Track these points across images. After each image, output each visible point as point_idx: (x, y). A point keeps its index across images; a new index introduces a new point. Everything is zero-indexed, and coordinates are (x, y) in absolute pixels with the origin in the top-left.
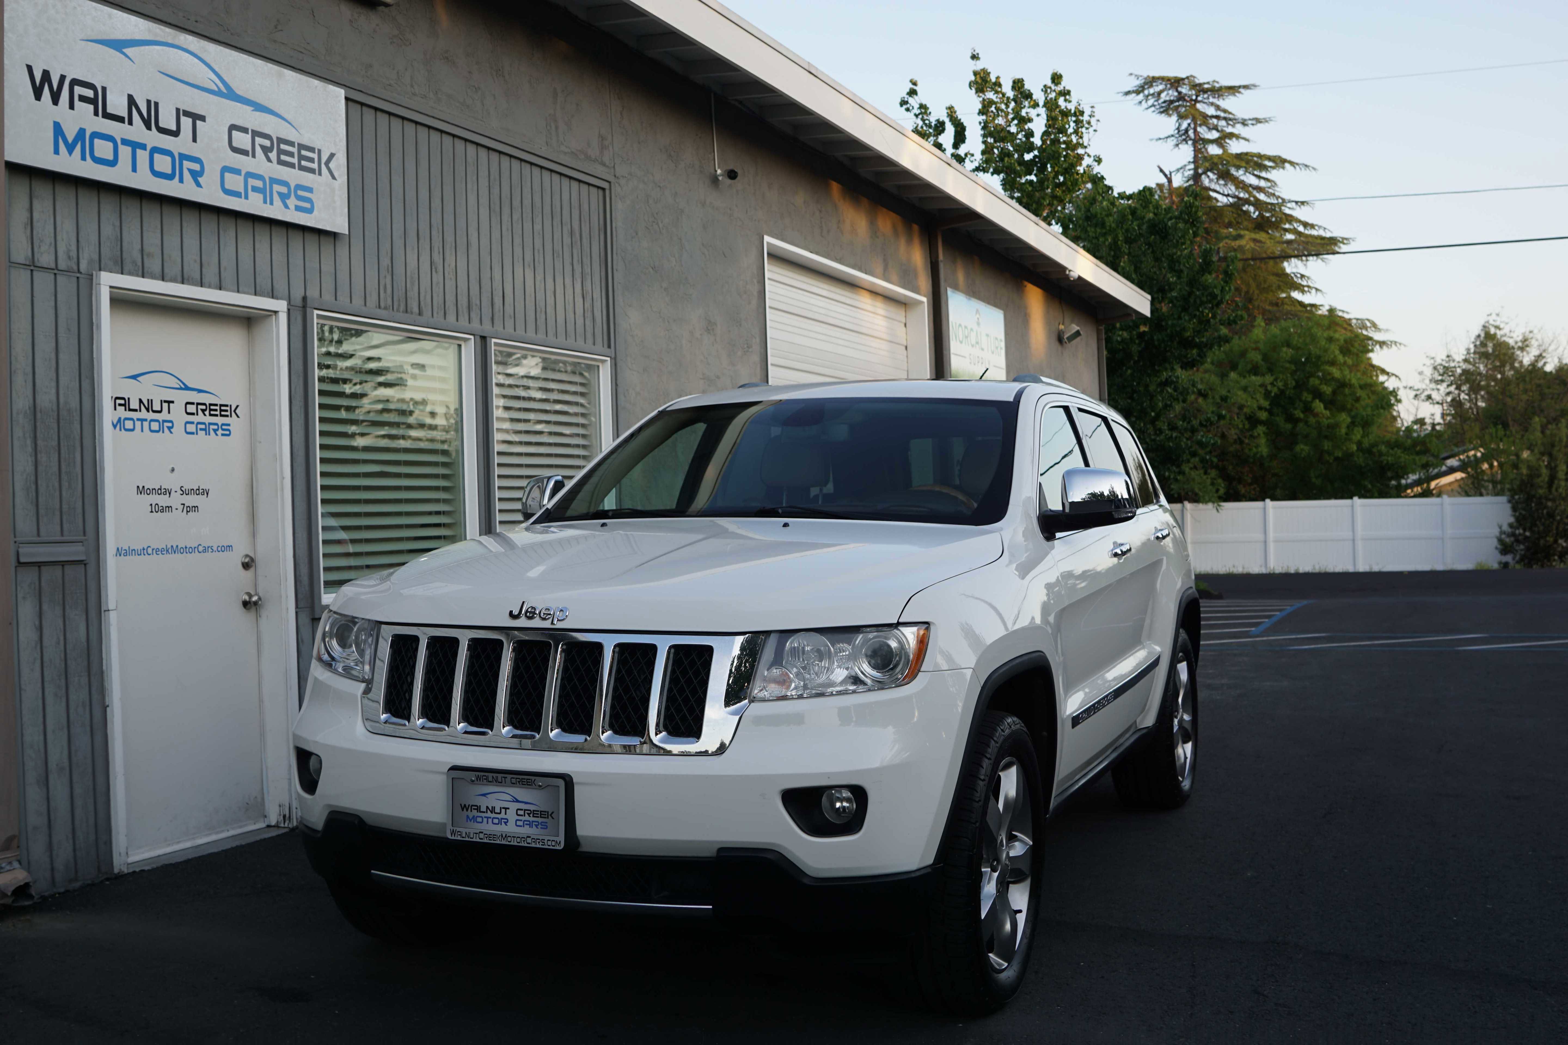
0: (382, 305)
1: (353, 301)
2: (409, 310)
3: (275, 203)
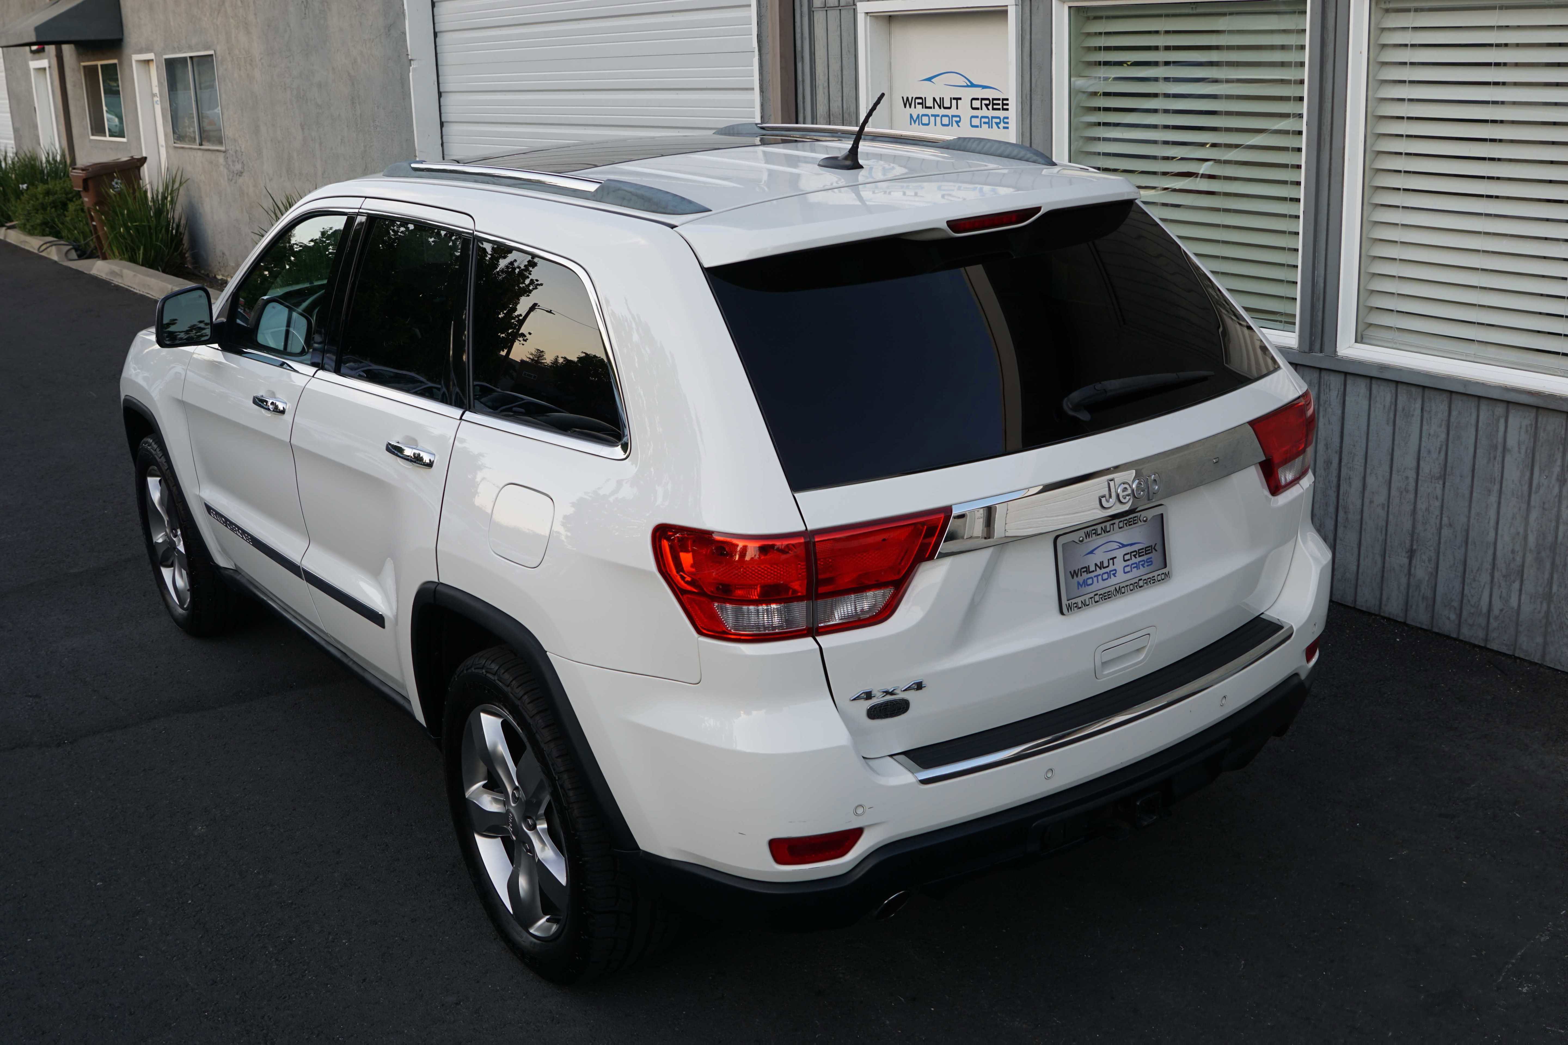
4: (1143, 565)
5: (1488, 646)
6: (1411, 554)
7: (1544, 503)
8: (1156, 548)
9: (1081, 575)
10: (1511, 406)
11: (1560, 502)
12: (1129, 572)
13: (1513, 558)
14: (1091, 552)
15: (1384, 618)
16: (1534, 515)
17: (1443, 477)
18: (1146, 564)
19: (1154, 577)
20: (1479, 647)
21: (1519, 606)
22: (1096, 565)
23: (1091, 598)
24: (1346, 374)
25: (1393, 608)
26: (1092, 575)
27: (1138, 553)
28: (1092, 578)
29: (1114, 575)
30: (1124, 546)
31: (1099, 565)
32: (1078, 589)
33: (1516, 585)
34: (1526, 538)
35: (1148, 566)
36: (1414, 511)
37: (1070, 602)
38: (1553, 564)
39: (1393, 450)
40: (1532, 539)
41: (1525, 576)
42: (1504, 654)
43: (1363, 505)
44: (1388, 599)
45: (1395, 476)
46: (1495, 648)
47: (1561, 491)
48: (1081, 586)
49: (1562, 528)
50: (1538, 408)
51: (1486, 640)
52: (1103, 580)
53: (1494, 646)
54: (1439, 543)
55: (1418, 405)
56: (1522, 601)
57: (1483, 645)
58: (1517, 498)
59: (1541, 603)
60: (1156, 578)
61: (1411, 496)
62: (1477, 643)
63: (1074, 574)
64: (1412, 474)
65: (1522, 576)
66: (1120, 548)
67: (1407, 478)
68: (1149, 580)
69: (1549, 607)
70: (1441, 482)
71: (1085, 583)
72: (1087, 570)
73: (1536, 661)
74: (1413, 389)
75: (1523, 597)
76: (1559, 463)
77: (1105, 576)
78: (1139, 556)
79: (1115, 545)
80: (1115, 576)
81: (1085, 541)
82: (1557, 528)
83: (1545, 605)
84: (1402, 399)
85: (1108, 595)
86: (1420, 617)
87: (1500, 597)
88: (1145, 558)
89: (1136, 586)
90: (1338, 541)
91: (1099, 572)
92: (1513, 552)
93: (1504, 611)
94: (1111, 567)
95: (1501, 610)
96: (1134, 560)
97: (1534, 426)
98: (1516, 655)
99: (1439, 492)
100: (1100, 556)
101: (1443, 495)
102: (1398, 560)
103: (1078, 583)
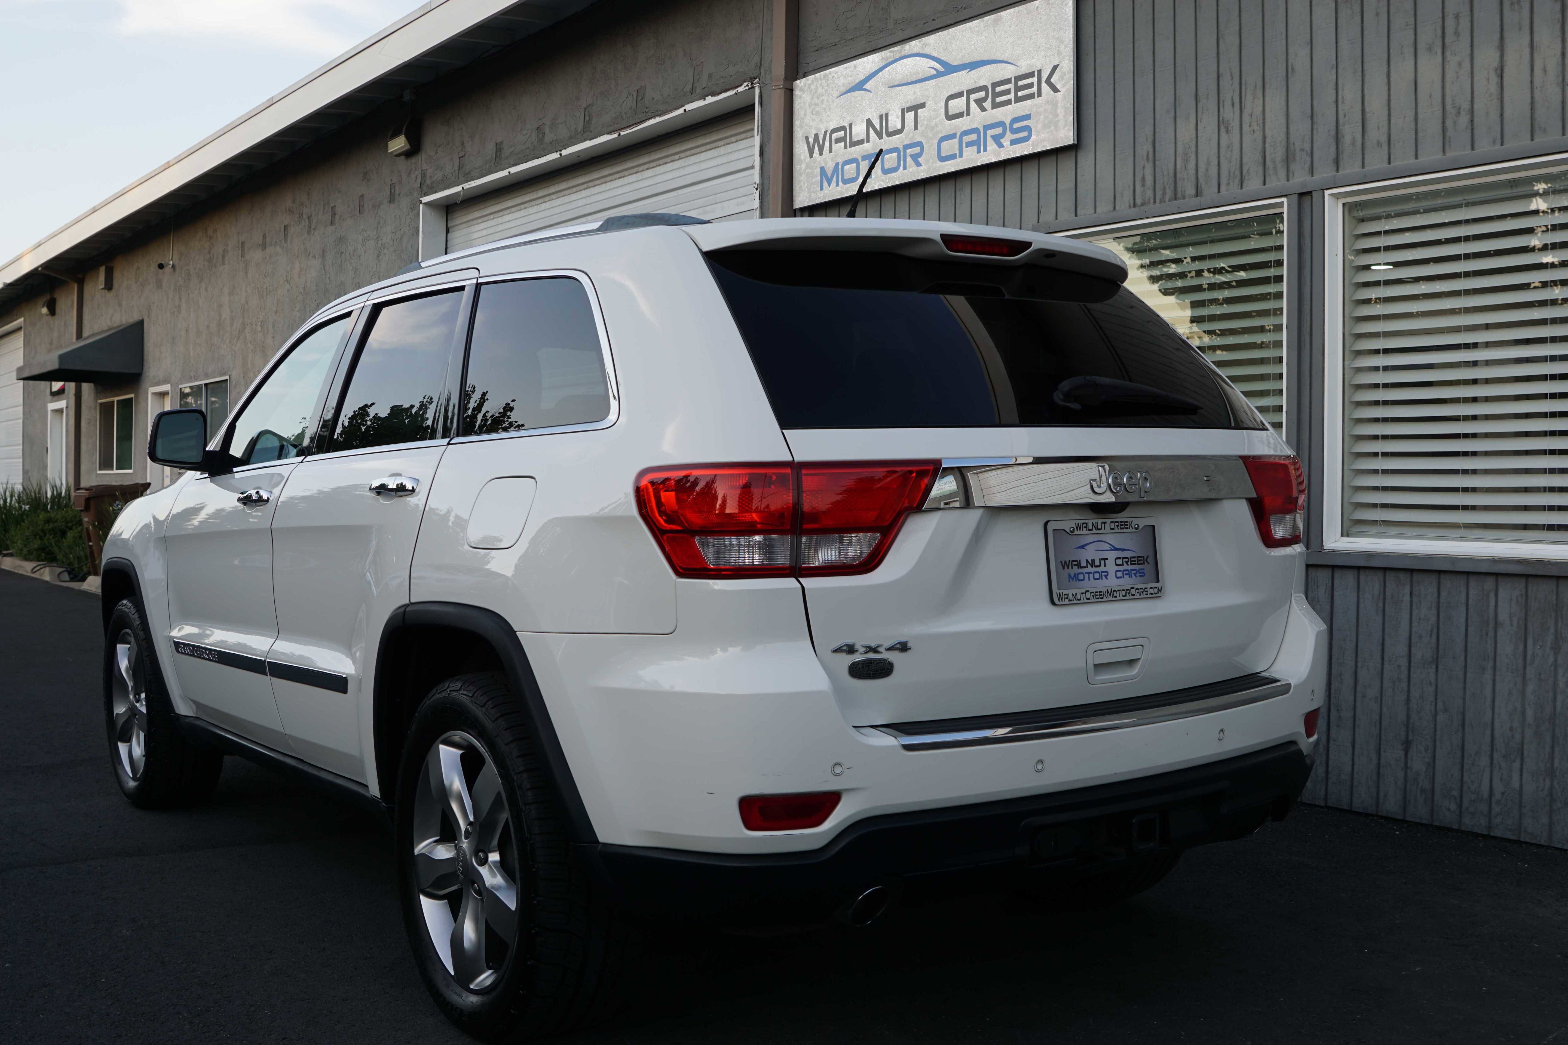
0: (1139, 201)
1: (1098, 210)
2: (1179, 195)
3: (989, 148)
4: (1135, 574)
5: (1492, 834)
6: (1407, 745)
7: (1540, 674)
8: (1148, 560)
9: (1072, 568)
10: (1500, 579)
11: (1556, 670)
12: (1121, 577)
13: (1512, 736)
14: (1082, 547)
15: (1382, 817)
16: (1530, 688)
17: (1436, 661)
18: (1138, 575)
19: (1147, 588)
20: (1484, 836)
21: (1521, 785)
22: (1087, 561)
23: (1083, 593)
24: (1333, 567)
25: (1391, 805)
26: (1084, 570)
27: (1130, 560)
28: (1083, 573)
29: (1106, 576)
30: (1116, 549)
31: (1090, 562)
32: (1069, 581)
33: (1517, 765)
34: (1523, 713)
35: (1140, 576)
36: (1408, 700)
37: (1061, 592)
38: (1553, 736)
39: (1383, 640)
40: (1530, 713)
41: (1526, 753)
42: (1509, 840)
43: (1355, 701)
44: (1385, 796)
45: (1386, 666)
46: (1499, 835)
47: (1556, 660)
48: (1073, 579)
49: (1560, 698)
50: (1527, 576)
51: (1489, 827)
52: (1095, 579)
53: (1497, 833)
54: (1435, 731)
55: (1407, 590)
56: (1524, 781)
57: (1486, 833)
58: (1512, 672)
59: (1544, 780)
60: (1148, 590)
61: (1404, 685)
62: (1479, 832)
63: (1065, 565)
64: (1404, 662)
65: (1522, 754)
66: (1111, 550)
67: (1399, 666)
68: (1142, 590)
69: (1552, 785)
70: (1434, 667)
71: (1076, 577)
72: (1078, 564)
73: (1543, 843)
74: (1401, 575)
75: (1525, 775)
76: (1552, 630)
77: (1097, 576)
78: (1131, 564)
79: (1107, 547)
80: (1107, 579)
81: (1076, 533)
82: (1555, 698)
83: (1548, 782)
84: (1391, 586)
85: (1100, 595)
86: (1419, 812)
87: (1501, 780)
88: (1137, 567)
89: (1129, 593)
90: (1331, 743)
91: (1090, 569)
92: (1511, 729)
93: (1506, 794)
94: (1102, 568)
95: (1503, 793)
96: (1125, 567)
97: (1524, 596)
98: (1522, 839)
99: (1432, 677)
100: (1090, 554)
101: (1437, 679)
102: (1393, 754)
103: (1069, 575)
